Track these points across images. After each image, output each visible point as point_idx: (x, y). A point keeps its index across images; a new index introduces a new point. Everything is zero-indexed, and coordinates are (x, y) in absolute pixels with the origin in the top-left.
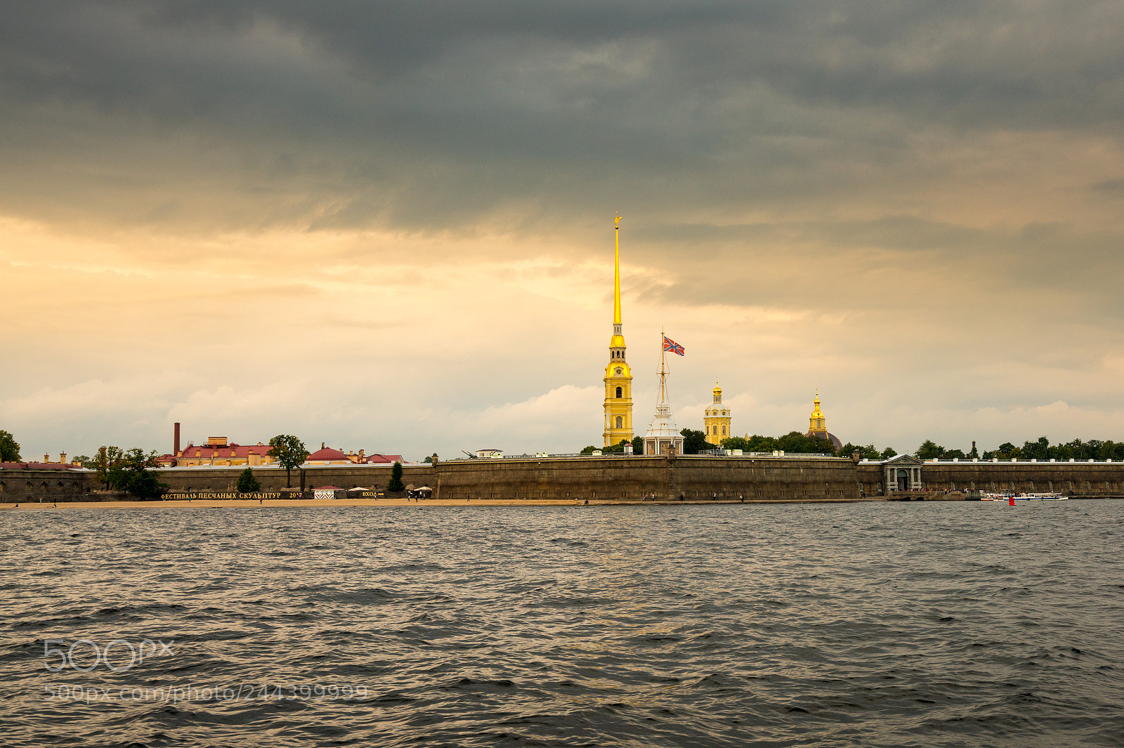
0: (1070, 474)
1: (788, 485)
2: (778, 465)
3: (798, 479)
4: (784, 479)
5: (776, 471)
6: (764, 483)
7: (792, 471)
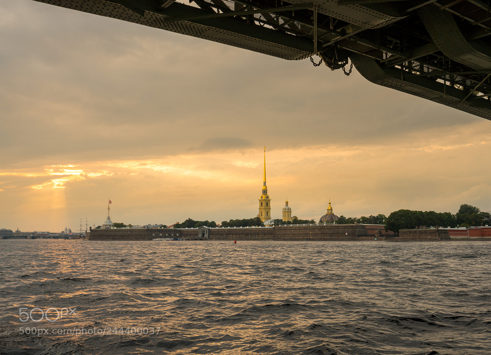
0: (257, 231)
1: (123, 236)
2: (121, 231)
3: (127, 234)
4: (122, 234)
5: (120, 232)
6: (116, 235)
7: (126, 232)
